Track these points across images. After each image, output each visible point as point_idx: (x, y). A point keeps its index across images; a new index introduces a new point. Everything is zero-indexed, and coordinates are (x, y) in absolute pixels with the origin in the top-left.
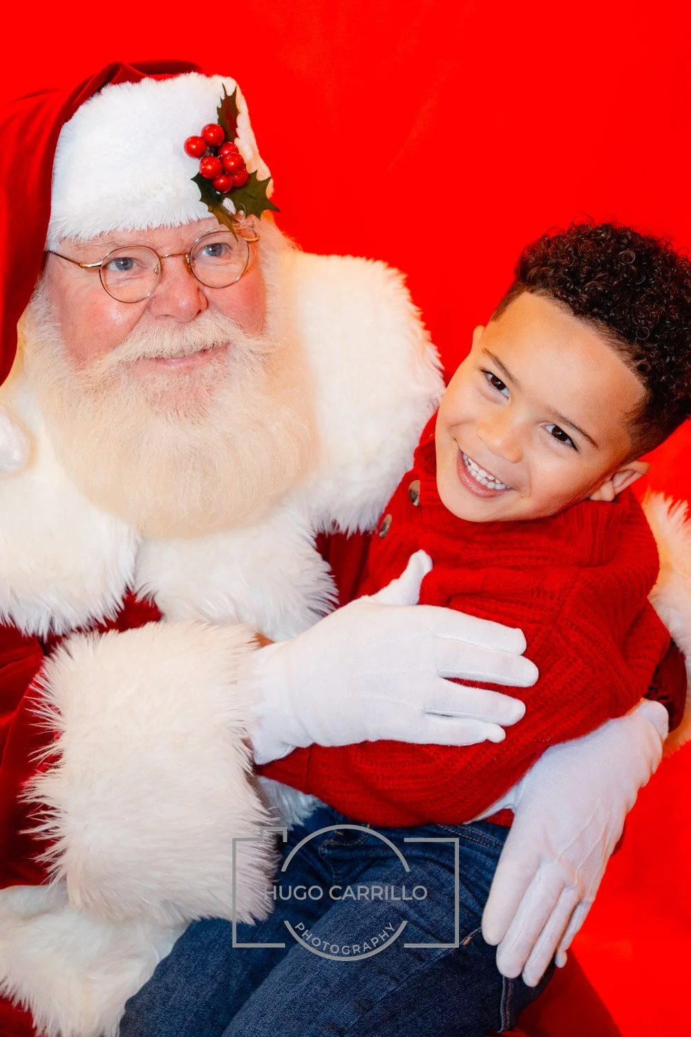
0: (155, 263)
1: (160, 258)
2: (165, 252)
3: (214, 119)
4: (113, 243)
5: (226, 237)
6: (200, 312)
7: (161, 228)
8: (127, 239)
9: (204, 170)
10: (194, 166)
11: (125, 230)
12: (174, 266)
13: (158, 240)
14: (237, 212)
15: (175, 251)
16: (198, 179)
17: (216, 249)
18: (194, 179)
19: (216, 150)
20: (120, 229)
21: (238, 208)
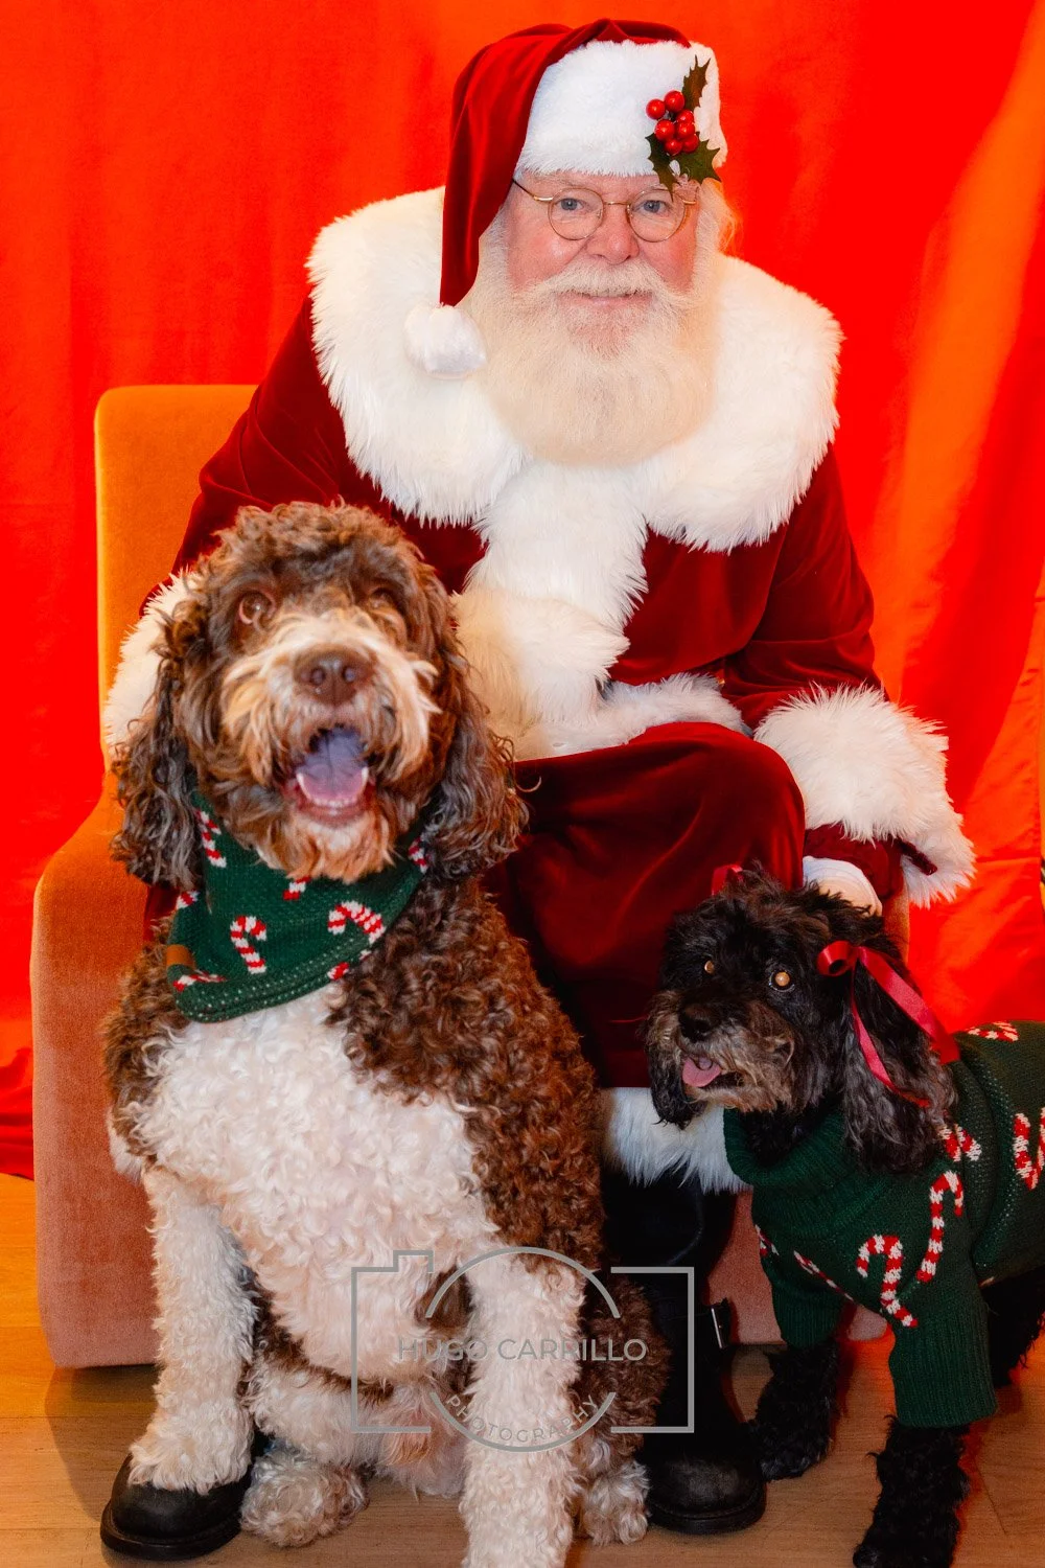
0: (601, 206)
1: (604, 204)
2: (611, 199)
3: (679, 87)
4: (566, 181)
5: (664, 197)
6: (629, 257)
7: (610, 177)
8: (579, 179)
9: (658, 131)
10: (650, 126)
11: (579, 172)
12: (616, 213)
13: (606, 186)
14: (681, 174)
15: (620, 199)
16: (652, 139)
17: (653, 206)
18: (648, 138)
19: (675, 115)
20: (575, 170)
21: (683, 171)
